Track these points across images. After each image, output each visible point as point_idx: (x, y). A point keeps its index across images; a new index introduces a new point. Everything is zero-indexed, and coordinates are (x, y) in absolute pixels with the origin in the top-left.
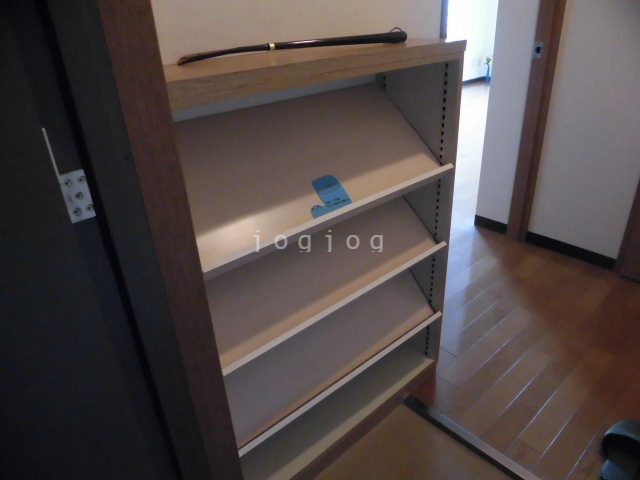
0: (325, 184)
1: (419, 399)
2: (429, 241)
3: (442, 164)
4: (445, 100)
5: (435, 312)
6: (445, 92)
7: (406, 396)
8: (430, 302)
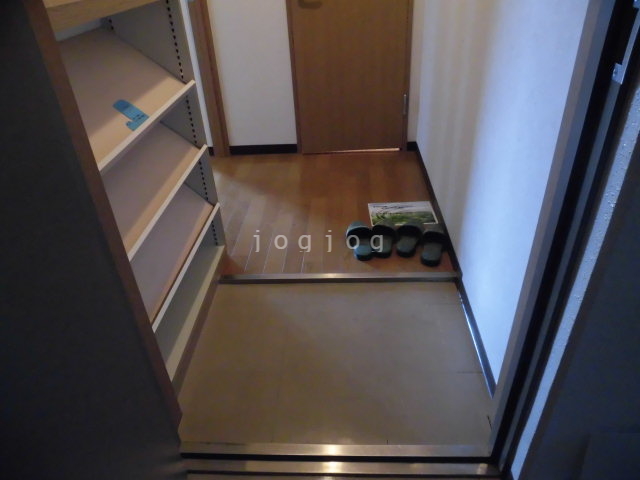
0: (123, 106)
1: (228, 275)
2: (193, 149)
3: (185, 83)
4: (173, 30)
5: (214, 206)
6: (172, 23)
7: (219, 278)
8: (207, 199)
